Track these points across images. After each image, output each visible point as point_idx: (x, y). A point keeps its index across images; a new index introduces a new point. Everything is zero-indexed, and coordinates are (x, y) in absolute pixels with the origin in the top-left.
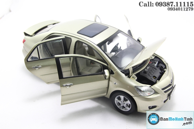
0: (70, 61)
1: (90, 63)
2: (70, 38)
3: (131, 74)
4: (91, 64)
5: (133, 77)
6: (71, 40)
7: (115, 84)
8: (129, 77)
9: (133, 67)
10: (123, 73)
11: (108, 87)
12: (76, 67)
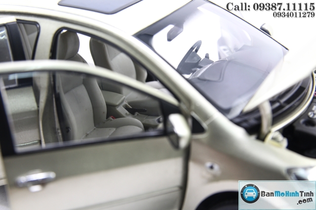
0: (35, 105)
1: (105, 115)
2: (36, 23)
3: (268, 126)
4: (111, 118)
5: (274, 139)
6: (39, 30)
7: (212, 167)
8: (261, 138)
9: (272, 102)
10: (238, 124)
11: (184, 187)
12: (57, 125)
